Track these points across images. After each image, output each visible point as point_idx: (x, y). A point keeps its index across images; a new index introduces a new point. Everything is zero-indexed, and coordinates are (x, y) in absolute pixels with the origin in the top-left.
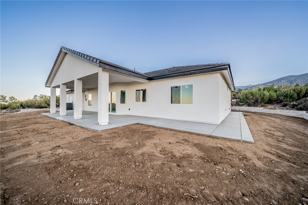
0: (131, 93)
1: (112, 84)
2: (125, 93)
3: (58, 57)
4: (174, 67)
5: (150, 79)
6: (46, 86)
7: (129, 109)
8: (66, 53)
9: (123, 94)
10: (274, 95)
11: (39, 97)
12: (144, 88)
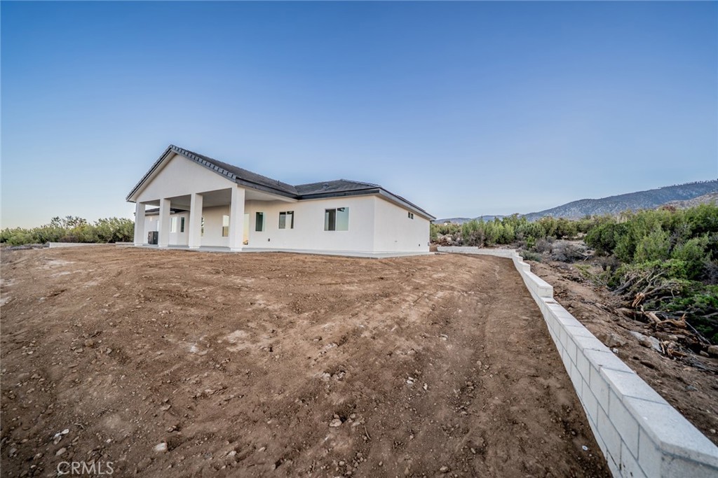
0: (271, 216)
1: (249, 202)
2: (262, 216)
3: (162, 159)
4: (341, 180)
5: (299, 198)
6: (128, 201)
7: (269, 240)
8: (176, 154)
9: (260, 217)
10: (510, 230)
11: (64, 221)
12: (290, 210)
